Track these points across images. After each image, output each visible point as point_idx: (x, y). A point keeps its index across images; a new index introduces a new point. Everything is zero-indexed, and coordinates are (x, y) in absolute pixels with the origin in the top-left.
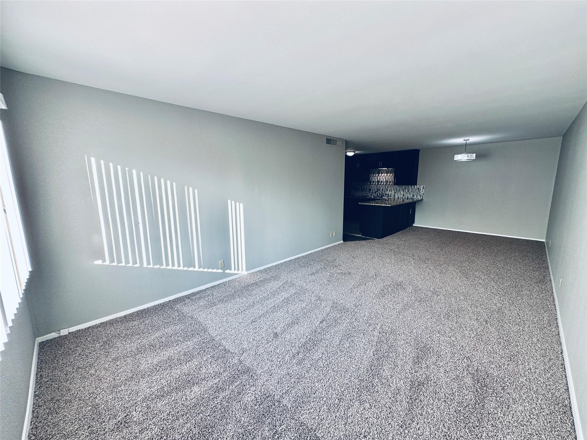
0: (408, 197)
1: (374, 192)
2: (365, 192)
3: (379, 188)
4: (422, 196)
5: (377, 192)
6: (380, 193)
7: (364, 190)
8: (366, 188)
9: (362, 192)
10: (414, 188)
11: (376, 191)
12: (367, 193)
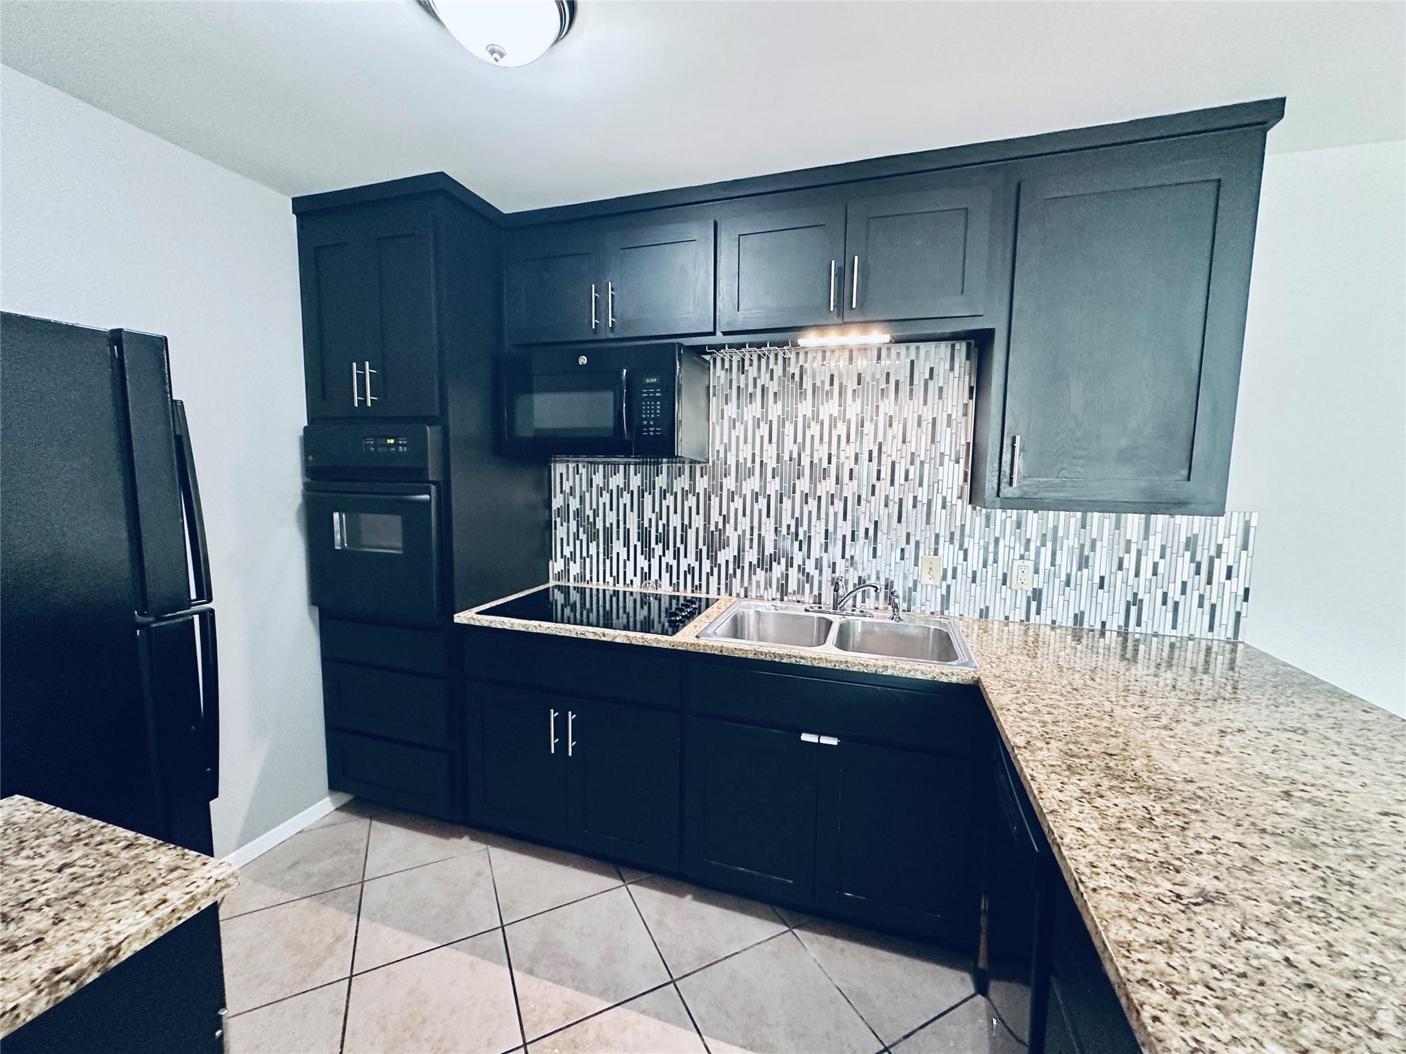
0: (1079, 619)
1: (751, 556)
2: (669, 558)
3: (798, 523)
4: (1225, 618)
5: (774, 558)
6: (810, 567)
7: (663, 539)
8: (675, 521)
9: (649, 556)
10: (1146, 537)
11: (769, 550)
12: (691, 570)
